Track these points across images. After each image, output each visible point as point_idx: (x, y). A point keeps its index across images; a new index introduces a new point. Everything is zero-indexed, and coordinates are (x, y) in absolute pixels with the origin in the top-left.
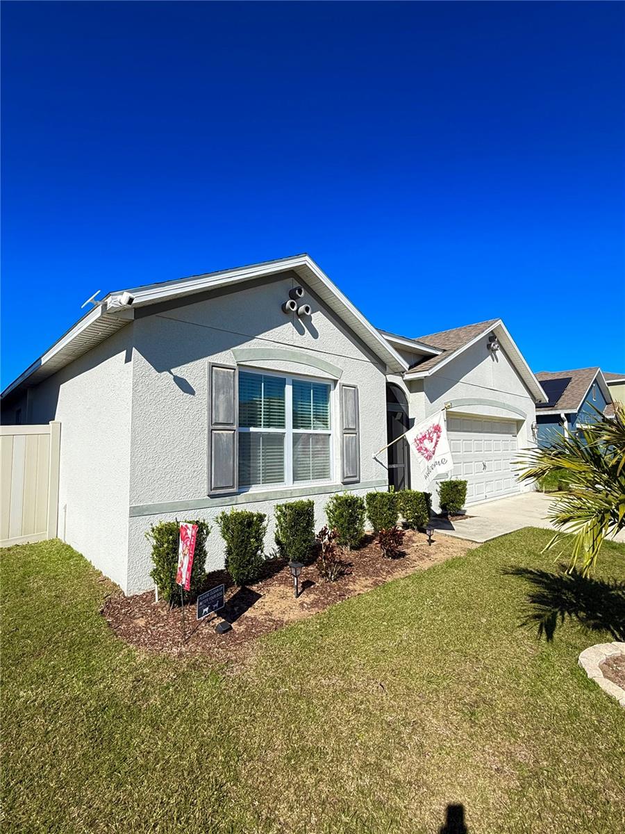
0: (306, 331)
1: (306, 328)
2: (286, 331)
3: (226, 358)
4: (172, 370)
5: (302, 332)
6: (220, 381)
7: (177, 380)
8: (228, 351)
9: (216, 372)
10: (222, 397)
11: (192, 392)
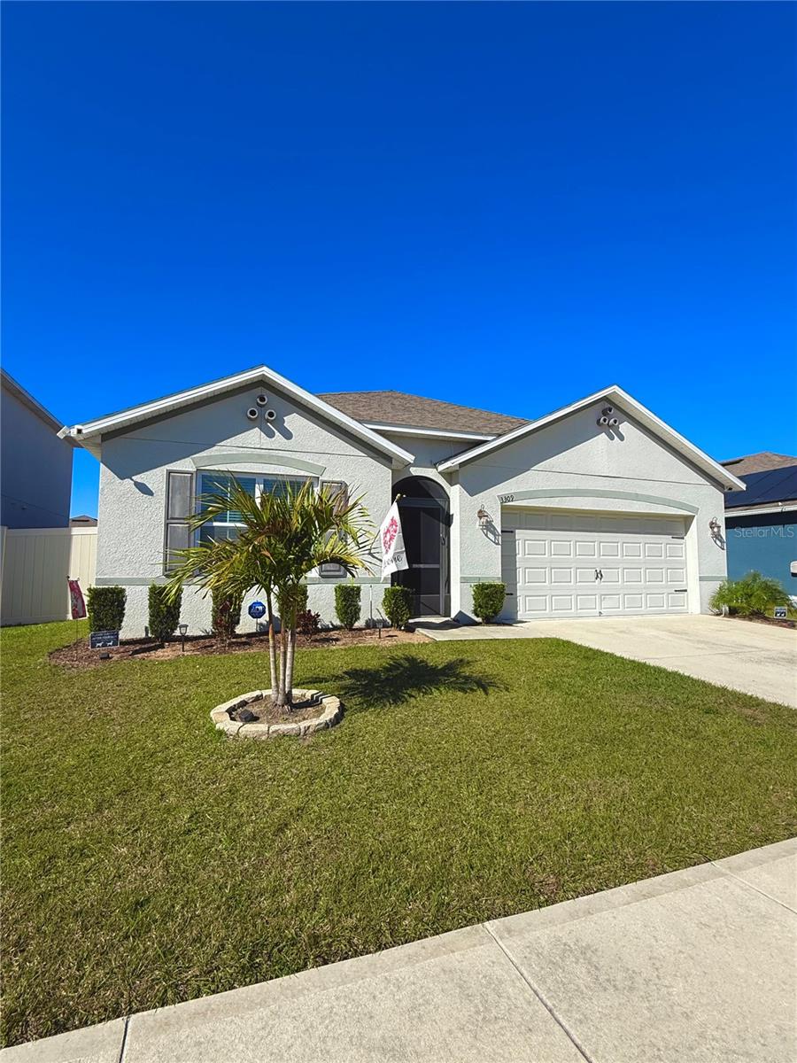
0: (277, 433)
1: (276, 431)
2: (254, 437)
3: (186, 465)
4: (133, 478)
5: (270, 435)
6: (177, 485)
7: (137, 484)
8: (186, 459)
9: (173, 476)
10: (178, 497)
11: (150, 493)
